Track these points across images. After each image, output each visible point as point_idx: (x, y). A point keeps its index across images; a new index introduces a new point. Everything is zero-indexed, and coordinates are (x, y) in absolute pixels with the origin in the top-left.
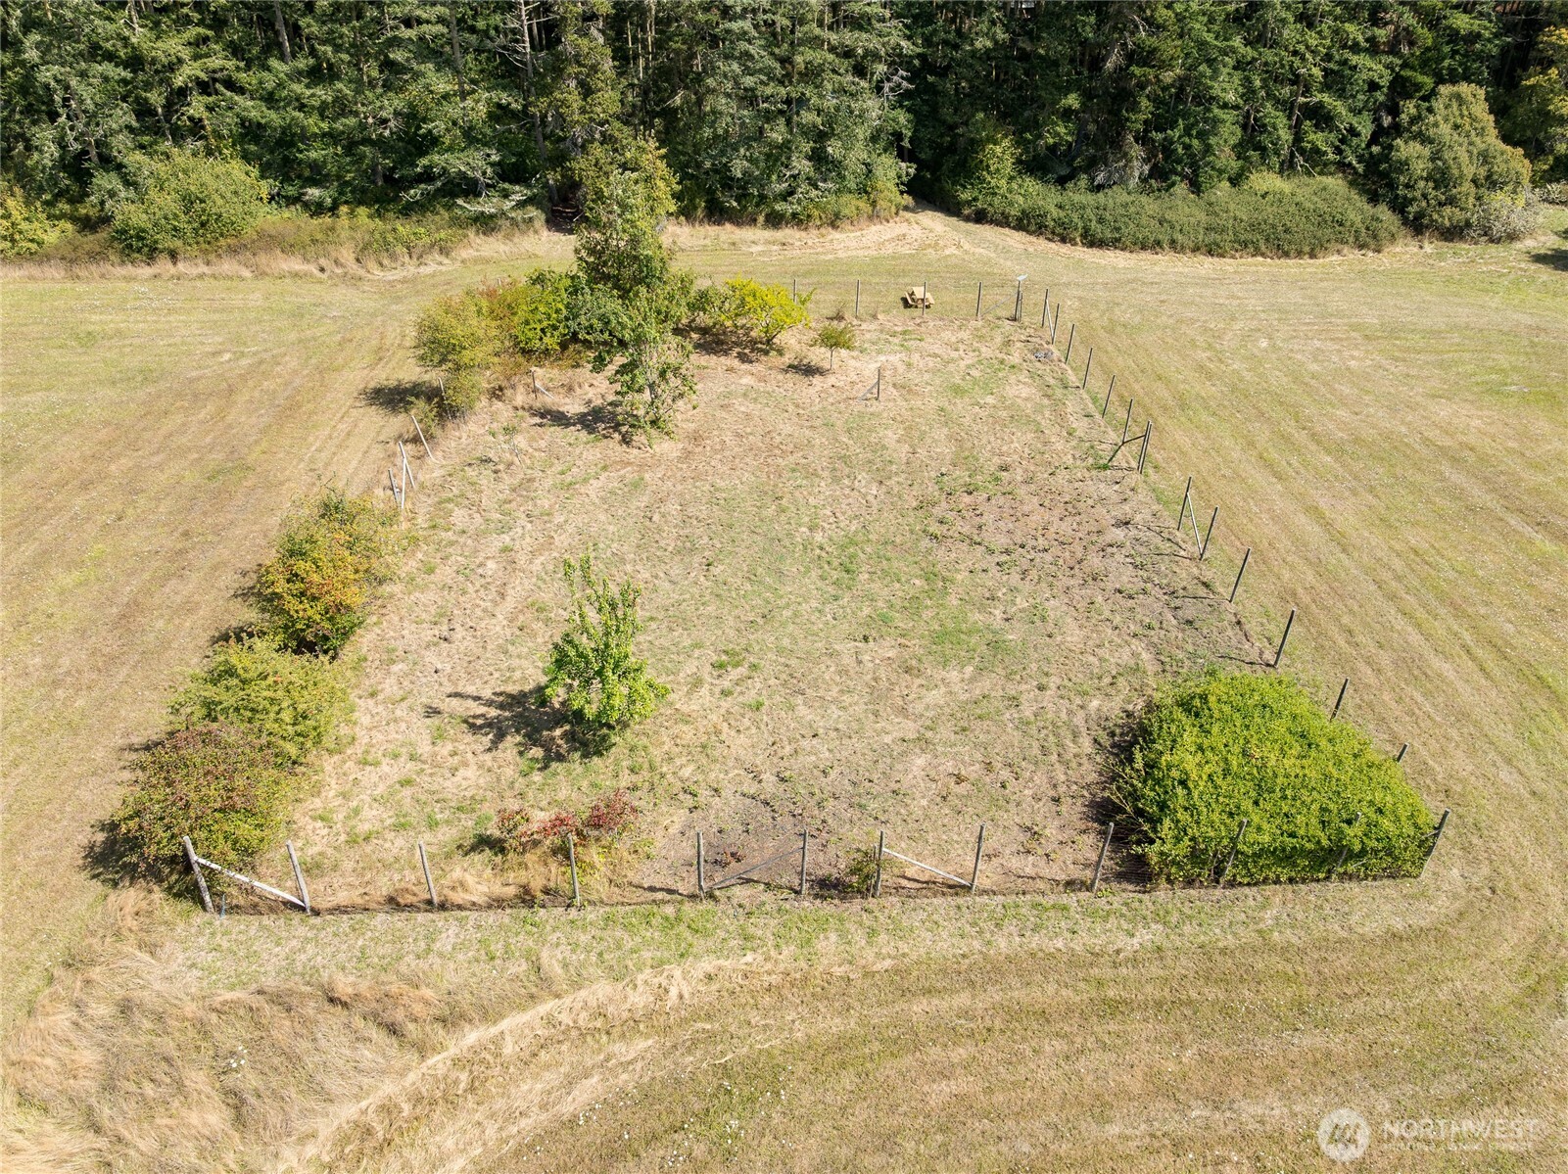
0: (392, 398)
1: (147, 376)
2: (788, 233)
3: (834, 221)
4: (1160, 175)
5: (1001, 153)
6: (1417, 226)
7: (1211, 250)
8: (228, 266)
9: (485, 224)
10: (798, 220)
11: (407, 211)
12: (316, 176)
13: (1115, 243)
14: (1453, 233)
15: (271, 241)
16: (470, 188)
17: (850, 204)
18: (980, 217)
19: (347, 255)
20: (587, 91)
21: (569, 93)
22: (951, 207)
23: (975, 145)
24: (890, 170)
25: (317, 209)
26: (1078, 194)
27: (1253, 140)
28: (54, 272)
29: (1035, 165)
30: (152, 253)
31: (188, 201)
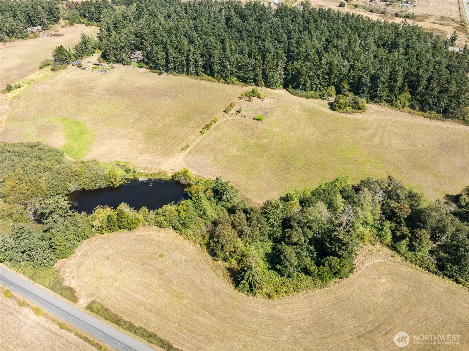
0: (239, 97)
1: (227, 93)
2: (272, 89)
3: (275, 89)
4: (303, 90)
5: (290, 87)
6: (321, 98)
7: (301, 97)
8: (233, 86)
9: (251, 85)
10: (273, 89)
11: (246, 83)
12: (240, 79)
13: (294, 95)
14: (324, 99)
15: (237, 84)
16: (251, 82)
17: (278, 88)
18: (287, 91)
19: (241, 86)
20: (259, 77)
21: (258, 77)
22: (287, 89)
23: (288, 85)
24: (281, 86)
25: (240, 82)
26: (295, 91)
27: (312, 89)
28: (223, 84)
29: (293, 88)
30: (229, 84)
31: (232, 81)
